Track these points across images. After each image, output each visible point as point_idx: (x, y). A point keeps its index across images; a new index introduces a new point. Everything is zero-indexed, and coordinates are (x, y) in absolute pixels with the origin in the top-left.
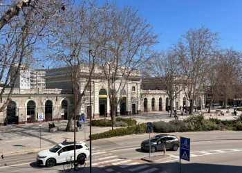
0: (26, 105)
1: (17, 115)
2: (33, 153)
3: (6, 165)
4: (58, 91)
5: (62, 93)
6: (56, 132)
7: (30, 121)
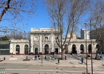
0: (80, 46)
1: (76, 50)
2: (75, 67)
3: (62, 70)
4: (94, 40)
5: (96, 41)
6: (90, 59)
7: (82, 53)
